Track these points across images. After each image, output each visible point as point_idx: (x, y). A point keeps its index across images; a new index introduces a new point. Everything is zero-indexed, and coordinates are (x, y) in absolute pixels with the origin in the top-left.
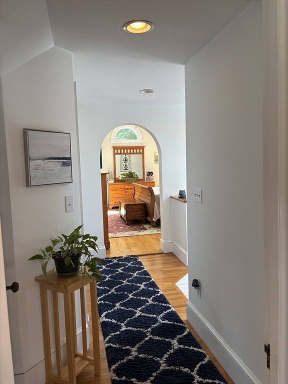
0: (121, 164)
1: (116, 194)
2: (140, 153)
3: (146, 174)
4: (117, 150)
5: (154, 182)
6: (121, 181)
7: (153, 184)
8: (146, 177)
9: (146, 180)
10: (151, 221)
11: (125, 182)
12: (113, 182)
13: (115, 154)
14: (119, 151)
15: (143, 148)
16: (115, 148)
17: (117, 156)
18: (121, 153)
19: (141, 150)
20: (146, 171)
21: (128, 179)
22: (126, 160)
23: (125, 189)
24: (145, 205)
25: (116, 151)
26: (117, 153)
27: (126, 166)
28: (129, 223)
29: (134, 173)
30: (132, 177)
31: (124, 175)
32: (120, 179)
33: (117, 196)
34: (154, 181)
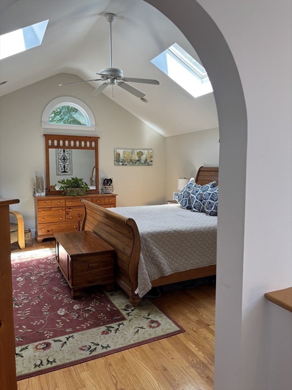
0: (57, 164)
1: (49, 216)
2: (91, 148)
3: (101, 182)
4: (52, 140)
5: (114, 196)
6: (59, 193)
7: (113, 199)
8: (100, 186)
9: (100, 191)
10: (130, 294)
11: (65, 195)
12: (43, 194)
13: (47, 147)
14: (56, 142)
15: (96, 139)
16: (47, 137)
17: (52, 151)
18: (58, 147)
19: (93, 144)
20: (102, 176)
21: (71, 191)
22: (64, 159)
23: (66, 207)
24: (113, 255)
25: (50, 142)
26: (53, 146)
27: (64, 167)
28: (78, 294)
29: (81, 180)
30: (78, 186)
31: (63, 182)
32: (57, 189)
33: (51, 220)
34: (114, 193)
